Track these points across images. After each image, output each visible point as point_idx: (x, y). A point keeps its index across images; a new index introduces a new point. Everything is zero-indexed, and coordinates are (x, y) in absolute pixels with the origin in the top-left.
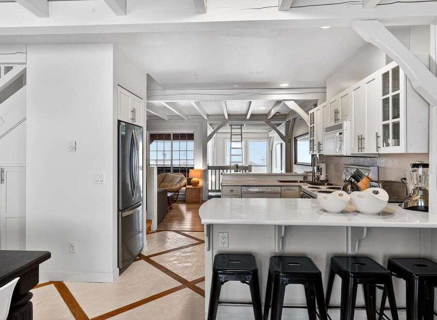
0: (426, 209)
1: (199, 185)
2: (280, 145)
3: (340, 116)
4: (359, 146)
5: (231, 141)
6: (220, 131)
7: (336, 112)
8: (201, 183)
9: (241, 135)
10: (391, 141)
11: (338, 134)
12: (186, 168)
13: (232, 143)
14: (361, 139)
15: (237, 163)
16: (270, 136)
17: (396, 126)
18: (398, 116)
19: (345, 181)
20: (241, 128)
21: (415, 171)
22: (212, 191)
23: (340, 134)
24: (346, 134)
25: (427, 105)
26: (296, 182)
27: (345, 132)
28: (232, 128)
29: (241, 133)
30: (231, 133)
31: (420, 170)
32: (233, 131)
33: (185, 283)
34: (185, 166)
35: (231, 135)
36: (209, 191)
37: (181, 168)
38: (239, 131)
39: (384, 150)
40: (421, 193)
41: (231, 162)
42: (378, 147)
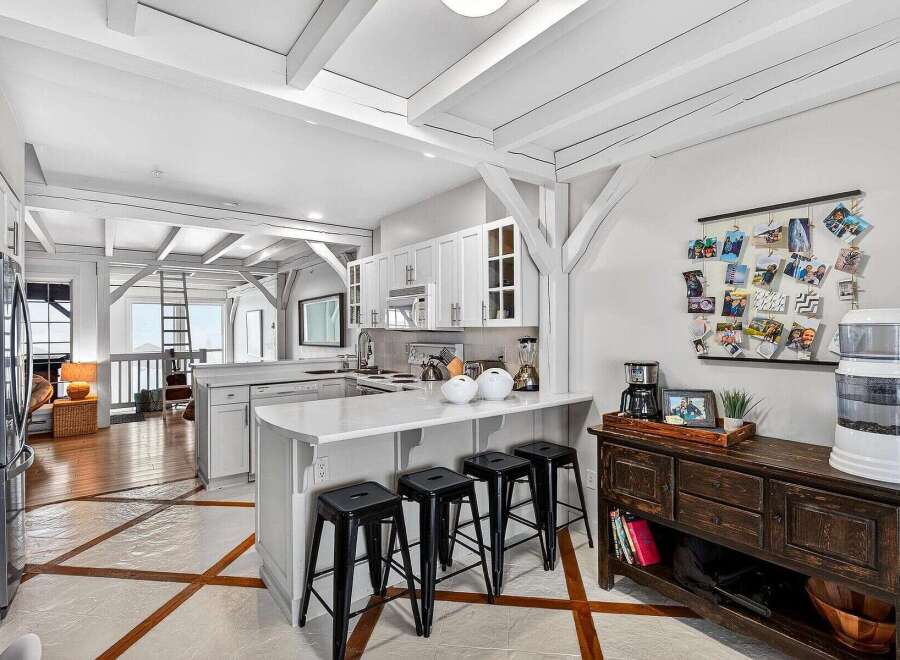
0: (536, 388)
1: (89, 396)
2: (258, 313)
3: (415, 276)
4: (452, 317)
5: (163, 304)
6: (140, 283)
7: (410, 270)
8: (94, 392)
9: (185, 293)
10: (501, 312)
11: (417, 300)
12: (46, 360)
13: (165, 307)
14: (456, 309)
15: (172, 347)
16: (230, 296)
17: (509, 296)
18: (512, 284)
19: (423, 365)
20: (184, 280)
21: (525, 347)
22: (121, 405)
23: (421, 300)
24: (430, 301)
25: (536, 271)
26: (332, 372)
27: (429, 298)
28: (162, 278)
29: (185, 288)
30: (162, 287)
31: (529, 345)
32: (167, 284)
33: (195, 581)
34: (46, 357)
35: (162, 292)
36: (115, 406)
37: (52, 360)
38: (180, 284)
39: (492, 323)
40: (529, 371)
41: (163, 345)
42: (484, 320)
